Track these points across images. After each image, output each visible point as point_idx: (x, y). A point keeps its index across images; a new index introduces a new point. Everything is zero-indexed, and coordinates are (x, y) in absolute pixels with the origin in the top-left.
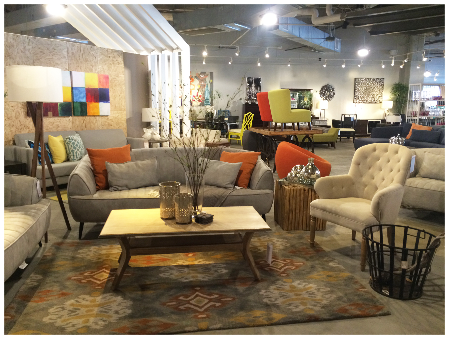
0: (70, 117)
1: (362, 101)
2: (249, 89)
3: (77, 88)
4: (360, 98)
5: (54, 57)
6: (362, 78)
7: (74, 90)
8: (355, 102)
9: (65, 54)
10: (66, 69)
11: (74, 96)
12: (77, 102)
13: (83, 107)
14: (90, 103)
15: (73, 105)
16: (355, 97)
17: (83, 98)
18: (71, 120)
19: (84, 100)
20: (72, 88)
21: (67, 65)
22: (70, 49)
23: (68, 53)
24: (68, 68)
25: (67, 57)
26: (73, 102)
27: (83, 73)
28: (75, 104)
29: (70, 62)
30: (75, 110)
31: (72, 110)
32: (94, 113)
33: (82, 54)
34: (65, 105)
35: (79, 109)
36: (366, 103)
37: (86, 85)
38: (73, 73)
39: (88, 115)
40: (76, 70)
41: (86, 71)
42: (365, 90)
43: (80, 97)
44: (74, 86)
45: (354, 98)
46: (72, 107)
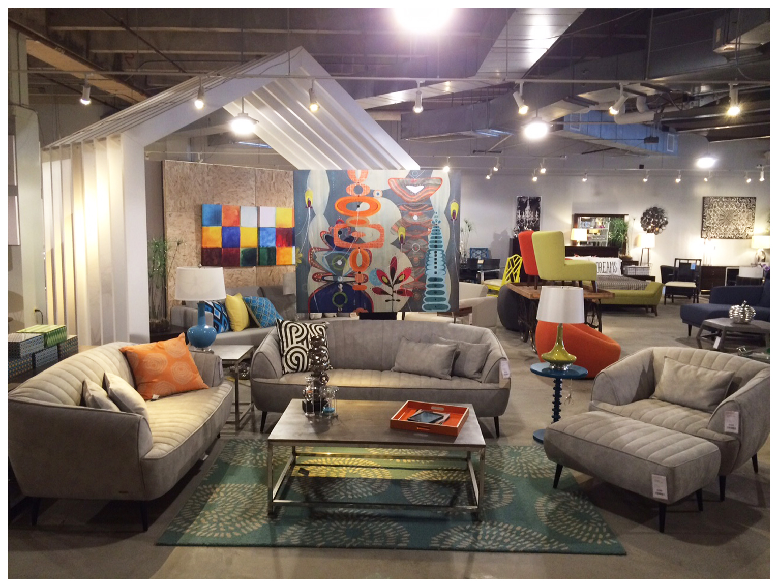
0: (254, 268)
1: (716, 235)
2: (521, 214)
3: (264, 229)
4: (712, 230)
5: (238, 189)
6: (716, 198)
7: (261, 232)
8: (704, 236)
9: (252, 184)
10: (253, 204)
11: (261, 239)
12: (263, 247)
13: (271, 254)
14: (280, 248)
15: (259, 251)
16: (704, 229)
17: (271, 242)
18: (255, 271)
19: (273, 244)
20: (259, 229)
21: (254, 199)
22: (259, 178)
23: (256, 183)
24: (254, 203)
25: (254, 188)
26: (259, 247)
27: (273, 208)
28: (261, 250)
29: (257, 195)
30: (261, 257)
31: (257, 258)
32: (285, 262)
33: (274, 183)
34: (249, 252)
35: (266, 257)
36: (724, 238)
37: (276, 225)
38: (261, 208)
39: (277, 264)
40: (266, 205)
41: (277, 206)
42: (722, 218)
43: (268, 241)
44: (261, 226)
45: (702, 230)
46: (257, 254)
